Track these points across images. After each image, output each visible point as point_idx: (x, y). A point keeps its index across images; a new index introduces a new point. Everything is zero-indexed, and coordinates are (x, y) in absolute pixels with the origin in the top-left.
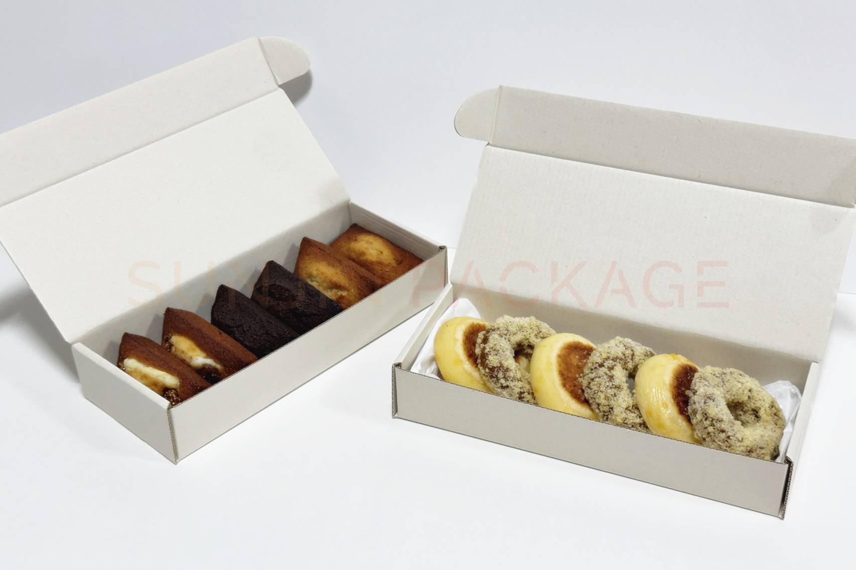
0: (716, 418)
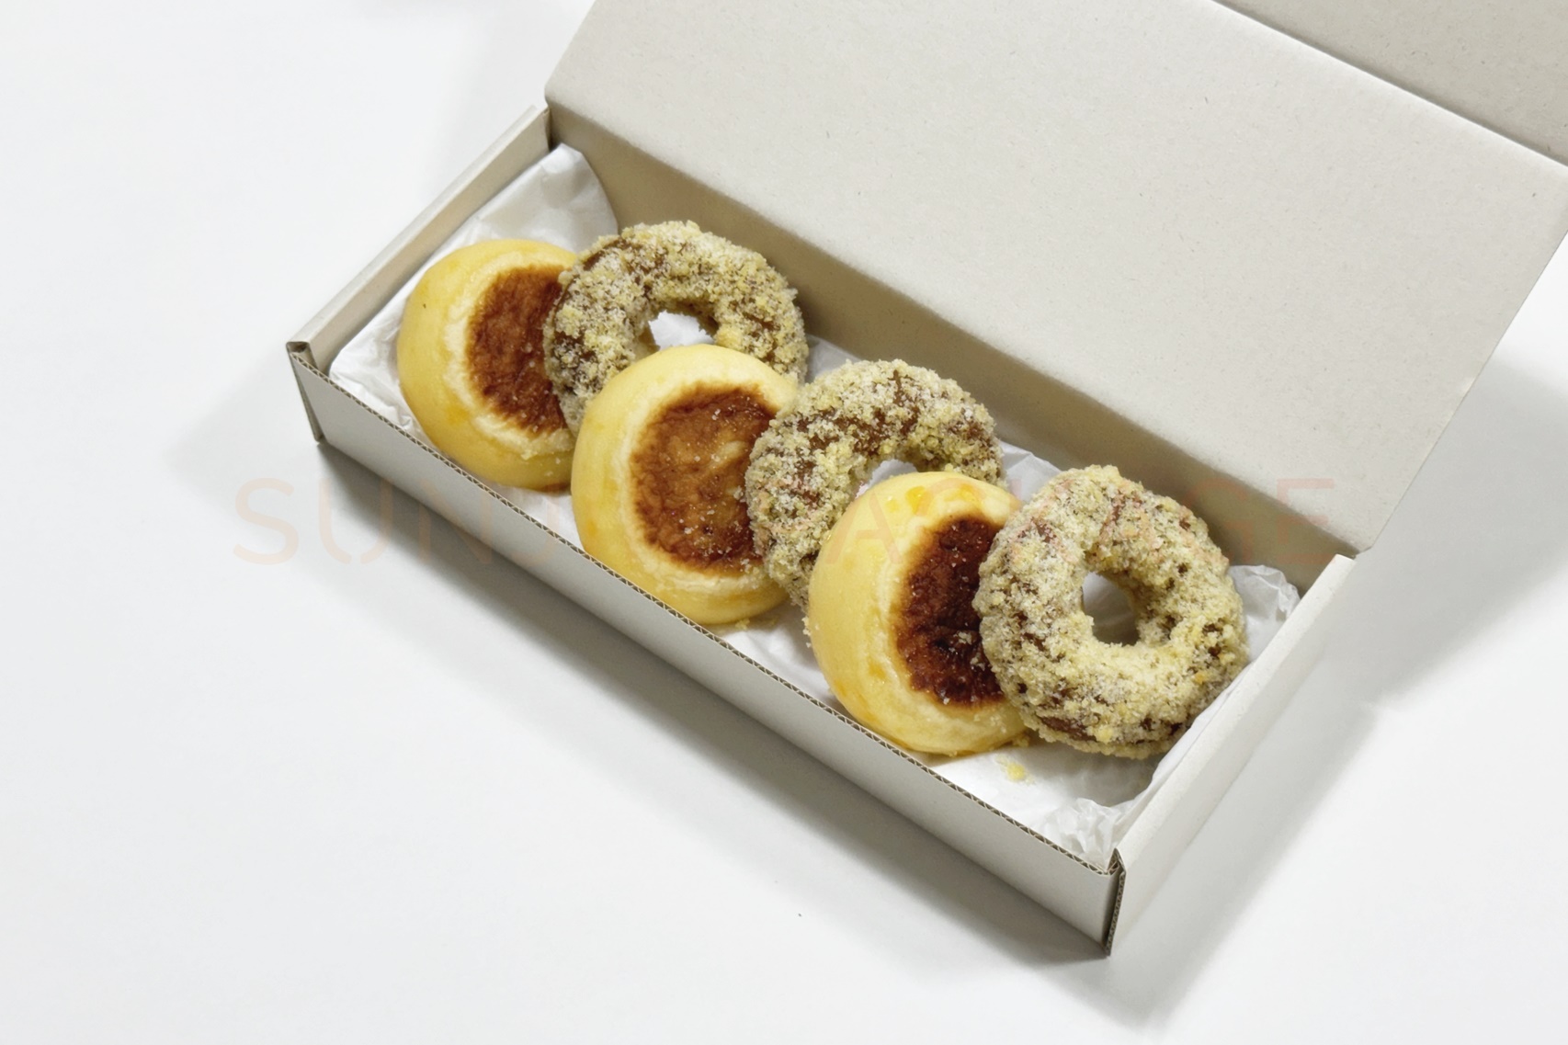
0: (1024, 579)
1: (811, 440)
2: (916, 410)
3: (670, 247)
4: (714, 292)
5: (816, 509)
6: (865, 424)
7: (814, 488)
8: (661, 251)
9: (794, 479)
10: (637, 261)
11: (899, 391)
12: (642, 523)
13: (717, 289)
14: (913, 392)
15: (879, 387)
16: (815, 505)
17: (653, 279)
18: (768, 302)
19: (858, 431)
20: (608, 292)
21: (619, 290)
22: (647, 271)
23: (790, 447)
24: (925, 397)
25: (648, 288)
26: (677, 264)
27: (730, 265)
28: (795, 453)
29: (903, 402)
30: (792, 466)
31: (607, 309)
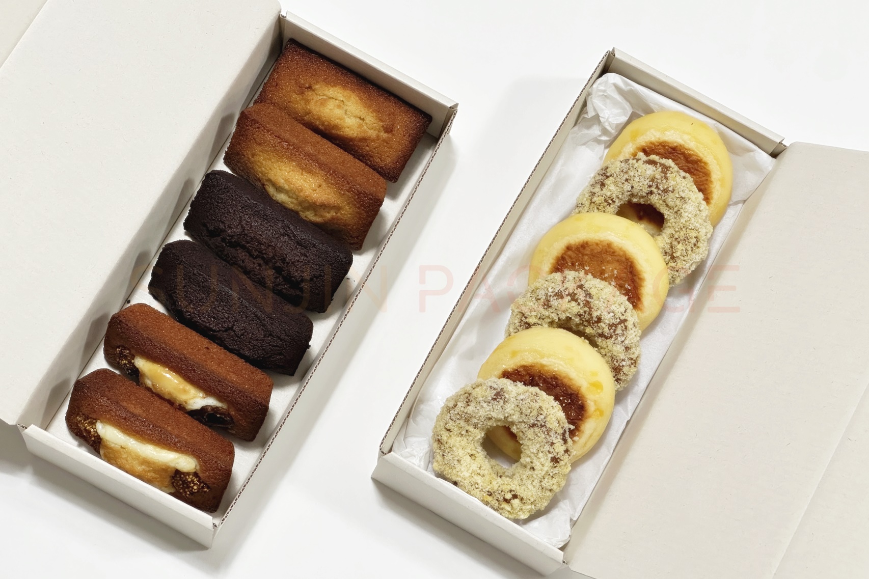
1: (573, 292)
2: (611, 337)
3: (676, 191)
4: (672, 224)
5: (544, 308)
6: (591, 315)
7: (552, 303)
8: (670, 189)
9: (552, 292)
10: (658, 181)
11: (615, 325)
12: (577, 244)
13: (674, 224)
14: (619, 331)
15: (612, 314)
16: (546, 307)
17: (656, 193)
18: (682, 250)
19: (587, 313)
20: (634, 176)
21: (638, 180)
22: (657, 187)
23: (567, 285)
24: (619, 339)
25: (651, 193)
26: (670, 200)
27: (688, 224)
28: (564, 288)
29: (611, 328)
30: (558, 289)
31: (627, 180)
